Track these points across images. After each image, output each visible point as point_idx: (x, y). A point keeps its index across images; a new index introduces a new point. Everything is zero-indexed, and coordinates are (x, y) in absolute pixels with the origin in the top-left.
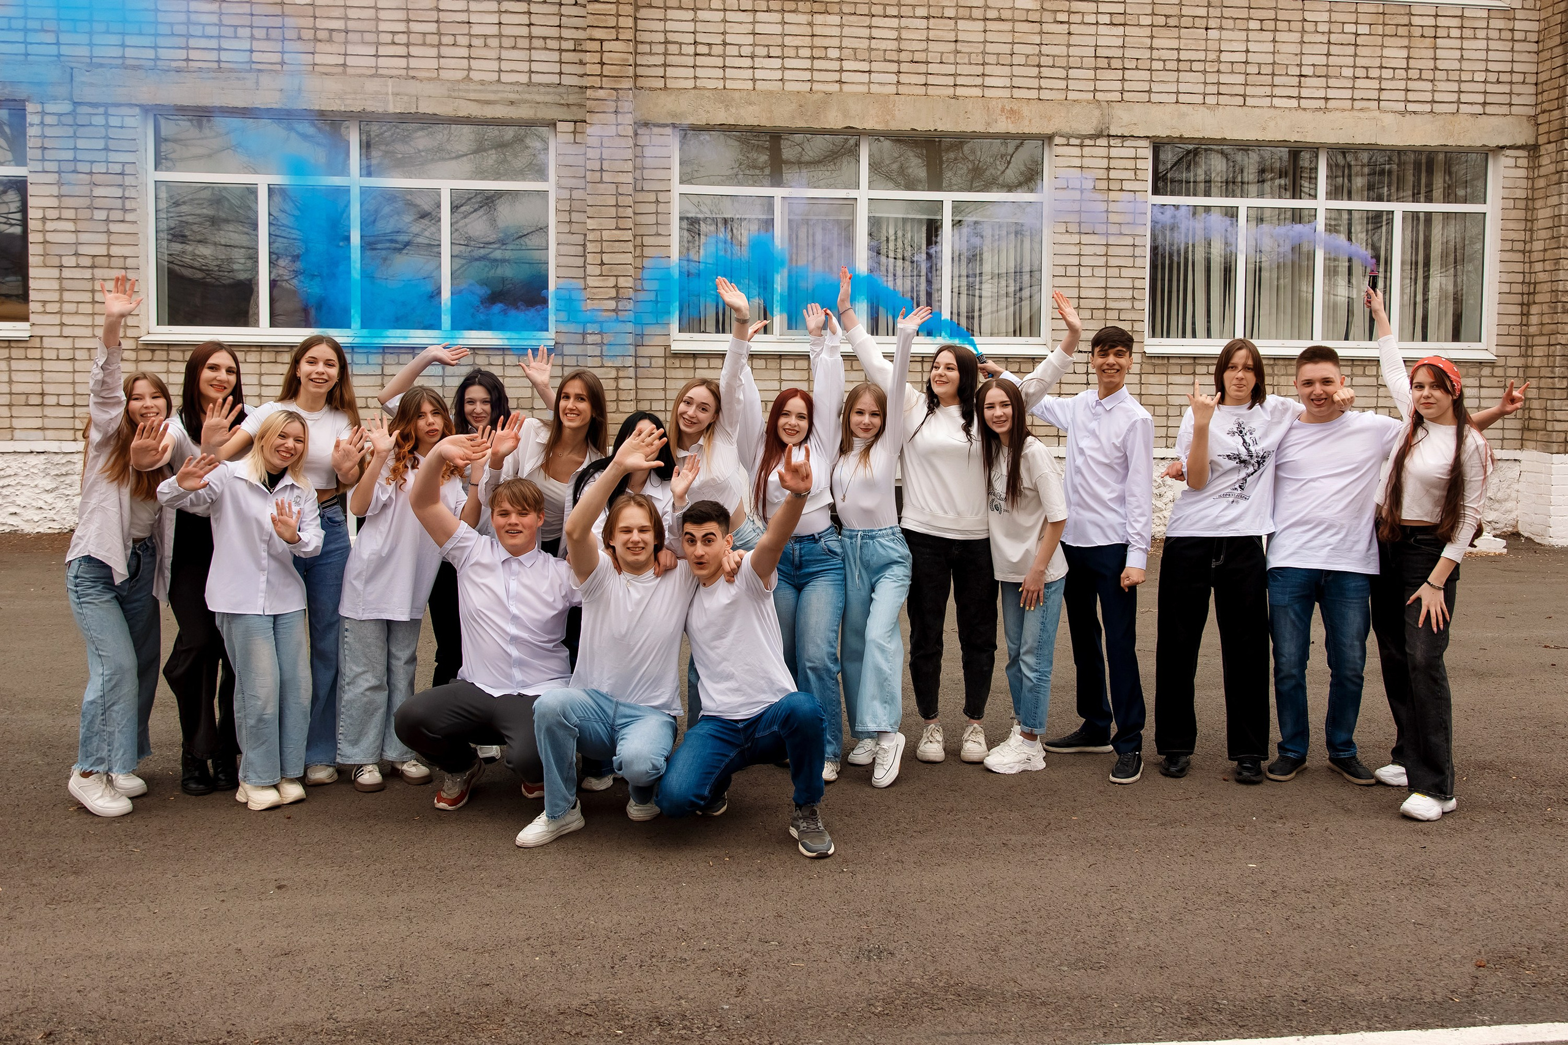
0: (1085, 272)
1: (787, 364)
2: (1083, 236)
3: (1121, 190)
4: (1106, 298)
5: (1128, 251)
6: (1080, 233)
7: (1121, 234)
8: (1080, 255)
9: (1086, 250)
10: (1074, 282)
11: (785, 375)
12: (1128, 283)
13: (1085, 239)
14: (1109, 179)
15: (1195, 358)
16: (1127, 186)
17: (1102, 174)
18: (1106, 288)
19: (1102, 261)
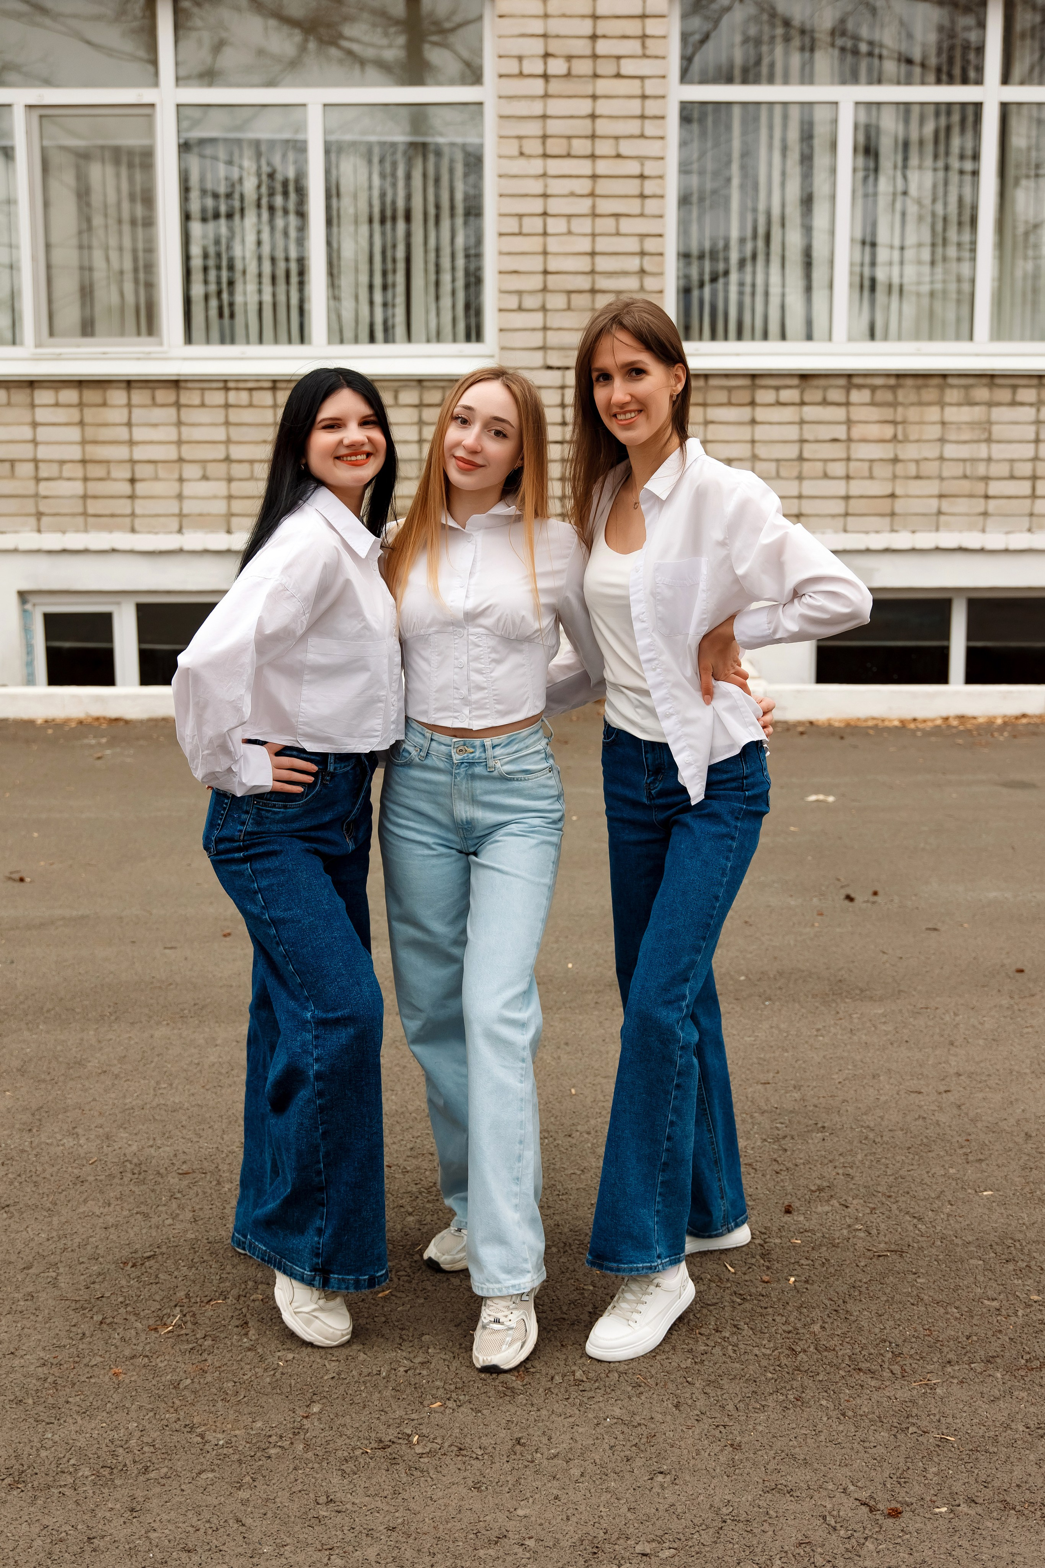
0: (555, 226)
1: (43, 396)
2: (550, 162)
3: (618, 76)
4: (593, 272)
5: (633, 187)
6: (545, 156)
7: (618, 156)
8: (545, 196)
9: (555, 187)
10: (535, 244)
11: (42, 415)
12: (632, 245)
13: (555, 166)
14: (595, 56)
15: (754, 377)
16: (628, 67)
17: (582, 47)
18: (593, 254)
19: (584, 205)
